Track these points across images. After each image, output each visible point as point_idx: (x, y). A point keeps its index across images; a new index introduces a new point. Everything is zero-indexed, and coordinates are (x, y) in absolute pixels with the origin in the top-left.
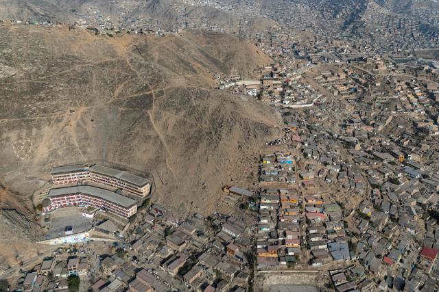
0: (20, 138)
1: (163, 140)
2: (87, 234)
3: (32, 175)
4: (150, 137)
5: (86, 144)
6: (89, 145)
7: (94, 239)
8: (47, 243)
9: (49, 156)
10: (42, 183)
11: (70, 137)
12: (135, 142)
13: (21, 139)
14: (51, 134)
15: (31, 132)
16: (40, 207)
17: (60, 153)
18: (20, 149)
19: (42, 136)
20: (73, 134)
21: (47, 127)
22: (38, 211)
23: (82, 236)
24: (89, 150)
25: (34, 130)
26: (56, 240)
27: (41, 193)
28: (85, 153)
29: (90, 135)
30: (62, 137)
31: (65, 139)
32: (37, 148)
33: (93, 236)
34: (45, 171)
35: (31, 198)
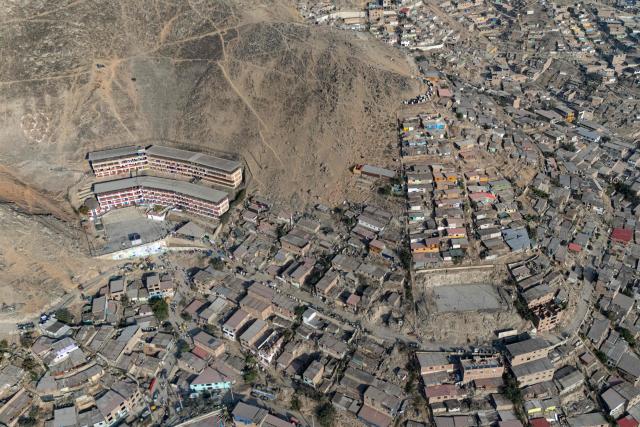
0: (28, 110)
1: (250, 106)
2: (163, 242)
3: (60, 166)
4: (228, 101)
5: (132, 115)
6: (136, 117)
7: (174, 249)
8: (109, 258)
9: (79, 136)
10: (77, 176)
11: (106, 106)
12: (207, 110)
13: (30, 111)
14: (75, 102)
15: (43, 100)
16: (84, 209)
17: (95, 130)
18: (31, 127)
19: (61, 107)
20: (110, 100)
21: (66, 92)
22: (81, 215)
23: (157, 245)
24: (137, 124)
25: (47, 98)
26: (121, 253)
27: (80, 191)
28: (132, 129)
29: (135, 101)
30: (94, 106)
31: (98, 109)
32: (57, 125)
33: (171, 245)
34: (77, 158)
35: (67, 198)
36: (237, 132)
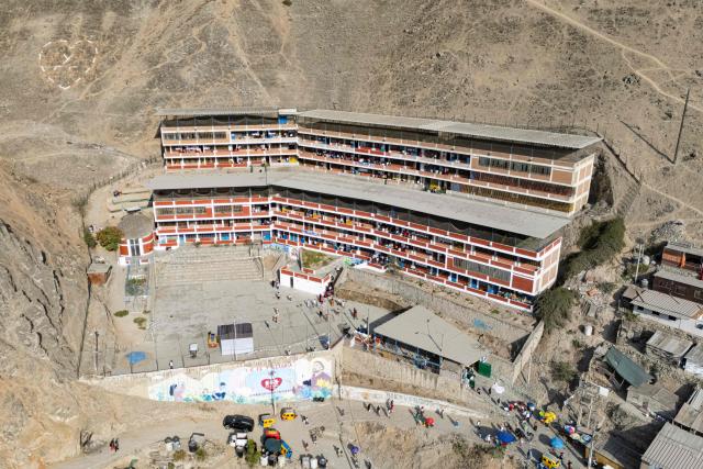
0: (63, 32)
1: (581, 26)
2: (325, 362)
3: (91, 140)
4: (514, 26)
5: (274, 58)
6: (282, 63)
8: (132, 392)
9: (151, 85)
10: (122, 163)
11: (222, 33)
12: (457, 45)
13: (68, 36)
14: (161, 26)
15: (99, 21)
16: (111, 239)
17: (187, 75)
18: (59, 61)
19: (130, 33)
20: (233, 27)
21: (147, 9)
22: (100, 249)
23: (303, 368)
24: (282, 76)
25: (109, 18)
26: (179, 377)
27: (117, 194)
28: (270, 83)
29: (285, 39)
30: (196, 31)
31: (204, 36)
32: (112, 62)
33: (347, 377)
34: (133, 128)
35: (81, 206)
36: (552, 81)
